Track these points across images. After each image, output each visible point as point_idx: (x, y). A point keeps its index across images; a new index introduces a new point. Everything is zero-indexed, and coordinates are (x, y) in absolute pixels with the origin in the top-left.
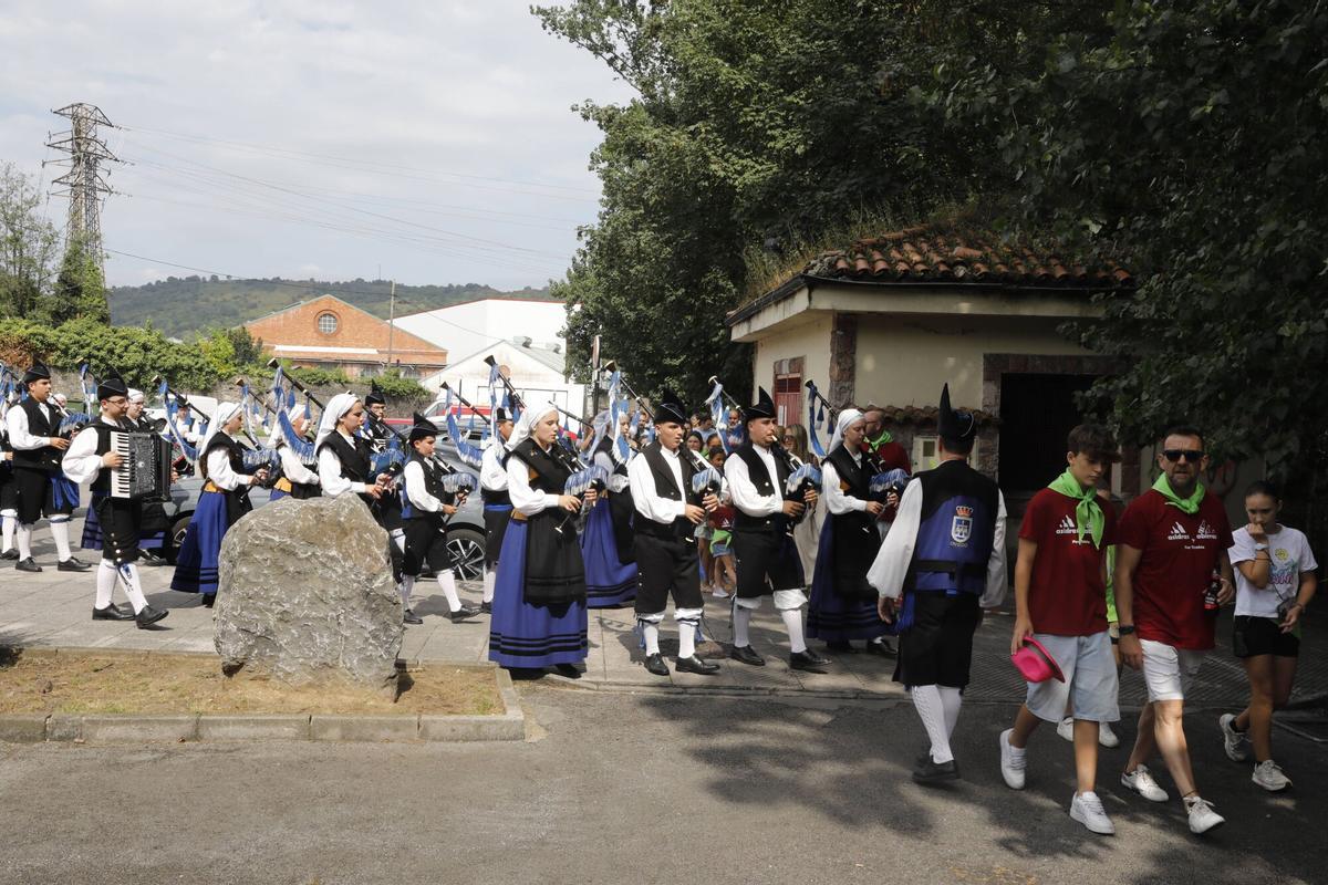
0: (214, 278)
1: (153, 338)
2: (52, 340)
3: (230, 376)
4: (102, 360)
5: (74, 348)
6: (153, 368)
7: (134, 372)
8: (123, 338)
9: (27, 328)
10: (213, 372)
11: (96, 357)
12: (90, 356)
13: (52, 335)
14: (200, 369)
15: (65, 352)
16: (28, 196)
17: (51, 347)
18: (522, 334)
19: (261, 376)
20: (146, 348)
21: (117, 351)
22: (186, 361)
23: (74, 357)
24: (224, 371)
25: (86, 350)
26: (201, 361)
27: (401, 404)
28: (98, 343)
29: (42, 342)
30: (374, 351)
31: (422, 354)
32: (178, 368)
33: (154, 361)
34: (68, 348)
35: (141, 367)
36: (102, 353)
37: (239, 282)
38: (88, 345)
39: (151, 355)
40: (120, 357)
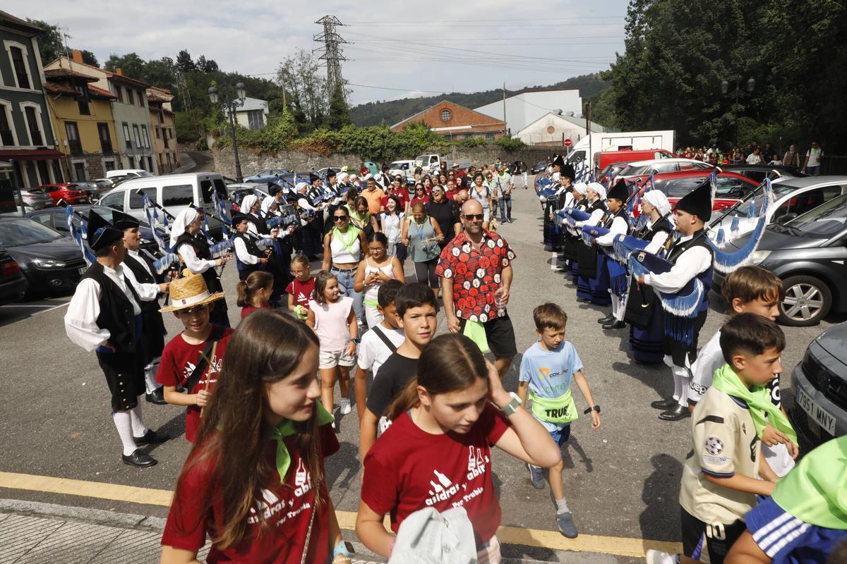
0: (378, 102)
1: (386, 131)
2: (338, 138)
3: (426, 147)
4: (363, 146)
5: (349, 141)
6: (388, 147)
7: (379, 151)
8: (372, 132)
9: (325, 133)
10: (418, 146)
11: (360, 145)
12: (357, 145)
13: (337, 135)
14: (411, 145)
15: (345, 144)
16: (313, 66)
17: (338, 142)
18: (558, 108)
19: (442, 145)
20: (383, 137)
21: (370, 140)
22: (404, 141)
23: (349, 146)
24: (423, 145)
25: (354, 142)
26: (411, 141)
27: (514, 153)
28: (360, 137)
29: (333, 140)
30: (470, 127)
31: (494, 125)
32: (400, 146)
33: (388, 143)
34: (346, 142)
35: (382, 147)
36: (363, 142)
37: (389, 102)
38: (355, 139)
39: (387, 140)
40: (372, 143)
